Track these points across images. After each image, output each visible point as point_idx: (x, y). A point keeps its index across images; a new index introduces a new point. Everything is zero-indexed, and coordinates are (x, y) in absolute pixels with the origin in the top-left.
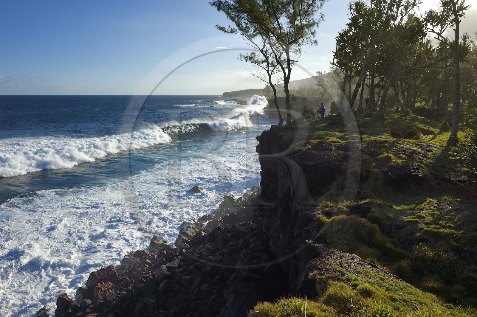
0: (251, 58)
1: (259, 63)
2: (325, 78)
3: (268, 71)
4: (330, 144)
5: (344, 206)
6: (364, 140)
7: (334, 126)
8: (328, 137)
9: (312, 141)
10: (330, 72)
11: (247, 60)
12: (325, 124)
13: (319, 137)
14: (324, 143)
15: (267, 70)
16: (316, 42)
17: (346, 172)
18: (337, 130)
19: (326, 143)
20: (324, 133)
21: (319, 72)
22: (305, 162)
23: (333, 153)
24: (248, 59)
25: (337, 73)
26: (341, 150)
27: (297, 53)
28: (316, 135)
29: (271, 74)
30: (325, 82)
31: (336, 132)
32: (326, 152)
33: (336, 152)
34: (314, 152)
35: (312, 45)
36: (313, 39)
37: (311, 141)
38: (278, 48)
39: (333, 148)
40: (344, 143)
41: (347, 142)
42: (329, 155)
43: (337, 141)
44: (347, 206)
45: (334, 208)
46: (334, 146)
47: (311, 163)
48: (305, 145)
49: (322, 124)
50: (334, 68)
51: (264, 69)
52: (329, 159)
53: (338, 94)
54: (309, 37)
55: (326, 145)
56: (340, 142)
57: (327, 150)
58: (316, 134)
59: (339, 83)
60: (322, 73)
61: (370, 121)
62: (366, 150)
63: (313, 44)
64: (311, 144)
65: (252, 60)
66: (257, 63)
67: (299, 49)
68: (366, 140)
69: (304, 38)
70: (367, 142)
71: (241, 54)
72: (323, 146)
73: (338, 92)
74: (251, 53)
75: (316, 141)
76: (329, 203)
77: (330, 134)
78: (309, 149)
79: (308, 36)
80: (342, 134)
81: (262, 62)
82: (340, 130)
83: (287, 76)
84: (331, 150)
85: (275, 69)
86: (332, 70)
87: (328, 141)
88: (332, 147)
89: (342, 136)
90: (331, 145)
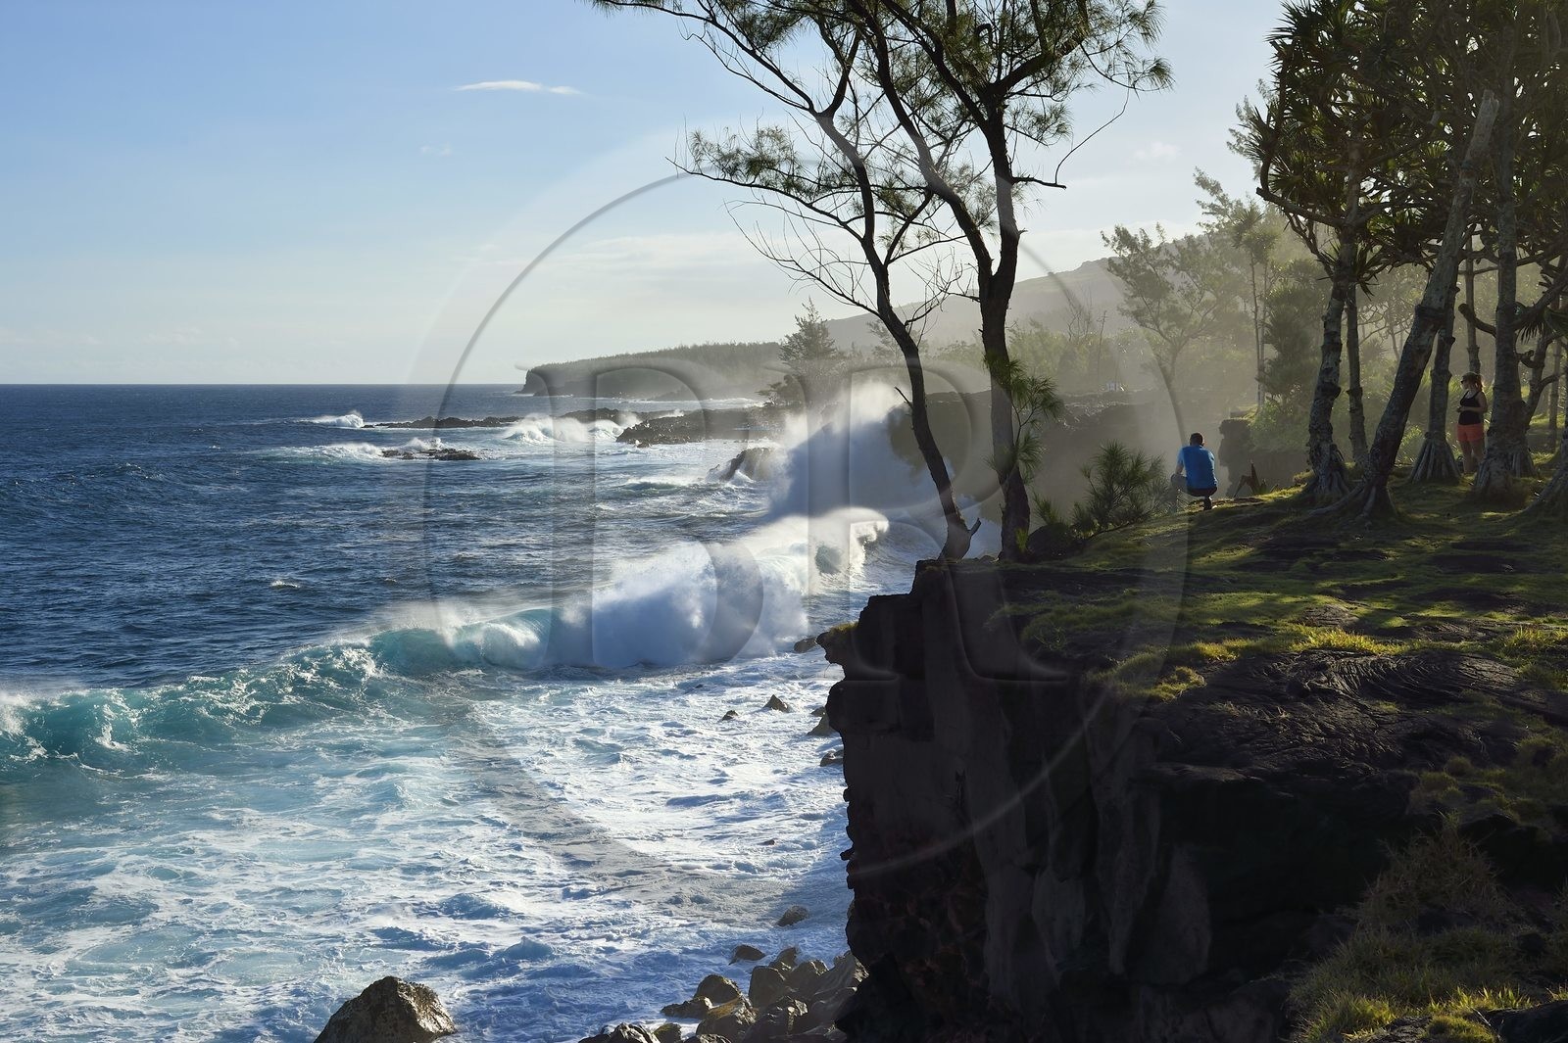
0: (757, 165)
1: (809, 192)
2: (1170, 270)
3: (867, 242)
4: (1314, 663)
5: (1467, 1017)
6: (1513, 640)
7: (1300, 564)
8: (1285, 625)
9: (1210, 649)
10: (1198, 232)
11: (733, 171)
12: (1241, 553)
13: (1235, 626)
14: (1277, 658)
15: (862, 232)
16: (1159, 70)
17: (1439, 825)
18: (1324, 584)
19: (1292, 656)
20: (1254, 602)
21: (1124, 238)
22: (1190, 768)
23: (1342, 713)
24: (743, 169)
25: (1248, 242)
26: (1388, 699)
27: (1046, 135)
28: (1216, 616)
29: (888, 261)
30: (1176, 295)
31: (1323, 600)
32: (1305, 710)
33: (1363, 709)
34: (1230, 708)
35: (1140, 85)
36: (1143, 52)
37: (1200, 645)
38: (929, 102)
39: (1341, 685)
40: (1397, 656)
41: (1411, 652)
42: (1322, 726)
43: (1352, 648)
44: (1490, 1015)
45: (1407, 1029)
46: (1341, 673)
47: (1227, 775)
48: (1166, 668)
49: (1217, 549)
50: (1224, 213)
51: (844, 225)
52: (1324, 747)
53: (1261, 369)
54: (1118, 43)
55: (1295, 669)
56: (1370, 654)
57: (1303, 695)
58: (1209, 607)
59: (1267, 303)
60: (1147, 241)
61: (1512, 532)
62: (1533, 696)
63: (1145, 84)
64: (1199, 661)
65: (767, 175)
66: (799, 188)
67: (1058, 113)
68: (1524, 641)
69: (1091, 46)
70: (1535, 652)
71: (698, 136)
72: (1275, 675)
73: (1260, 360)
74: (761, 134)
75: (1230, 649)
76: (1369, 1006)
77: (1292, 606)
78: (1193, 696)
79: (1111, 38)
80: (1362, 610)
81: (826, 186)
82: (1342, 587)
83: (994, 268)
84: (1330, 696)
85: (912, 230)
86: (1213, 220)
87: (1300, 647)
88: (1330, 679)
89: (1363, 619)
90: (1323, 667)
